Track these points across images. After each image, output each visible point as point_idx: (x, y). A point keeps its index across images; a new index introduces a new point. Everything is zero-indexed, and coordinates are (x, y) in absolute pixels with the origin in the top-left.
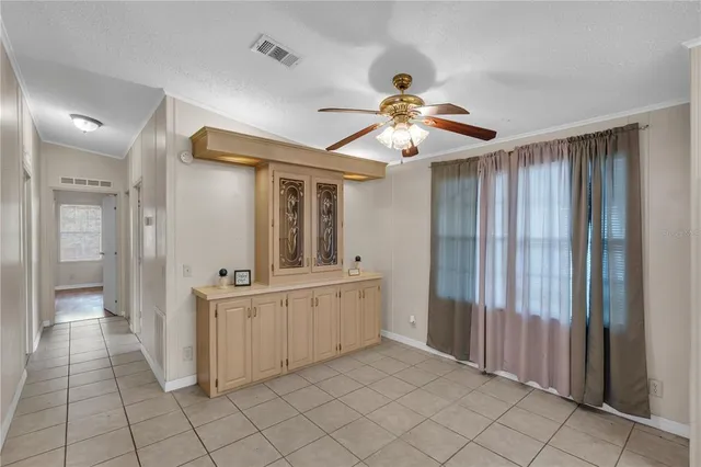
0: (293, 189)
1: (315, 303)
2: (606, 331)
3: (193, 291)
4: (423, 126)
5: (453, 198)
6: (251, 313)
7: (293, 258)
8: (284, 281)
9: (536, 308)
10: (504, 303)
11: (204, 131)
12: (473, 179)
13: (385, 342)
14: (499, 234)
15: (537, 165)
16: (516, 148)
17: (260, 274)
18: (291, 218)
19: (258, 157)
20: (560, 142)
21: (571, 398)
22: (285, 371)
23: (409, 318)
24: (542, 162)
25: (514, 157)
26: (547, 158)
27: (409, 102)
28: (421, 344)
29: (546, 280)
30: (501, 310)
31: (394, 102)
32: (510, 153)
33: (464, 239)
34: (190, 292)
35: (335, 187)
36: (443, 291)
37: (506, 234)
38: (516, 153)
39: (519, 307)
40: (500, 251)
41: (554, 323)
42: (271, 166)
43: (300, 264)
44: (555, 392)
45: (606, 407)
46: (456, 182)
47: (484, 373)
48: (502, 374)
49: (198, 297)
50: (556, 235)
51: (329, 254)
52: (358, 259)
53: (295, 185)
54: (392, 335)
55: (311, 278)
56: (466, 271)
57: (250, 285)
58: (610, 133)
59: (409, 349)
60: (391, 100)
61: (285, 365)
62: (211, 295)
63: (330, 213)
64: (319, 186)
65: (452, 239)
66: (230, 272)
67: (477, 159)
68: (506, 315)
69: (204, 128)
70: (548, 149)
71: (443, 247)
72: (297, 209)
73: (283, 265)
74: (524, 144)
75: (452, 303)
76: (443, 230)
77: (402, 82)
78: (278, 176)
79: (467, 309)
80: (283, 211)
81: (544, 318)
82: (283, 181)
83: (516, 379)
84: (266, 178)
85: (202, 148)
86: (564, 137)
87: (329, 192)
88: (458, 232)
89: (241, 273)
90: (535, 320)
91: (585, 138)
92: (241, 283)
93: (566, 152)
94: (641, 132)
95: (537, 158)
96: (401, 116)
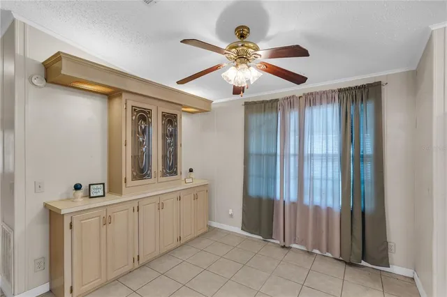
0: (142, 116)
1: (161, 206)
2: (363, 213)
3: (46, 206)
4: (257, 68)
5: (261, 126)
6: (107, 221)
7: (142, 172)
8: (134, 191)
9: (317, 200)
10: (297, 197)
11: (58, 57)
12: (274, 114)
13: (211, 231)
14: (292, 151)
15: (318, 107)
16: (304, 94)
17: (113, 185)
18: (141, 139)
20: (333, 91)
21: (341, 259)
22: (137, 265)
23: (229, 211)
24: (321, 104)
25: (302, 100)
26: (324, 101)
27: (249, 47)
28: (237, 229)
29: (324, 182)
30: (294, 203)
31: (238, 47)
32: (300, 97)
33: (268, 155)
34: (42, 206)
35: (175, 116)
36: (253, 192)
37: (297, 152)
38: (304, 98)
39: (307, 200)
40: (293, 163)
41: (329, 210)
42: (124, 96)
43: (148, 176)
44: (329, 255)
45: (363, 263)
46: (263, 116)
47: (284, 247)
48: (294, 246)
49: (50, 211)
50: (330, 152)
51: (171, 167)
52: (191, 171)
53: (144, 112)
54: (215, 224)
55: (157, 186)
57: (104, 196)
58: (363, 87)
59: (229, 233)
60: (234, 45)
61: (136, 260)
62: (65, 209)
63: (172, 136)
64: (164, 115)
65: (259, 155)
66: (85, 186)
67: (277, 100)
68: (297, 205)
69: (59, 53)
70: (325, 95)
73: (134, 178)
74: (310, 91)
75: (260, 199)
76: (253, 149)
77: (242, 33)
78: (130, 104)
79: (271, 203)
80: (135, 133)
81: (323, 206)
82: (134, 109)
83: (305, 249)
84: (117, 108)
86: (336, 88)
87: (171, 120)
88: (264, 150)
89: (95, 186)
90: (317, 208)
91: (349, 89)
92: (95, 195)
93: (337, 98)
94: (383, 87)
95: (318, 101)
96: (242, 58)
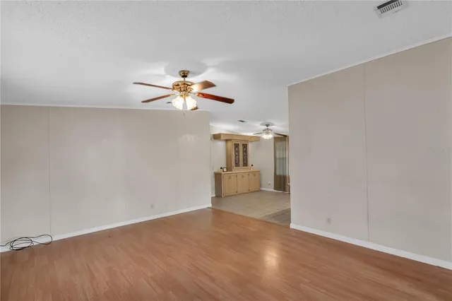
0: (237, 146)
1: (243, 177)
3: (214, 172)
5: (280, 147)
7: (237, 165)
8: (236, 170)
12: (285, 142)
17: (229, 168)
18: (236, 154)
19: (228, 139)
23: (268, 182)
28: (273, 190)
33: (283, 158)
36: (278, 173)
42: (232, 141)
43: (239, 166)
46: (281, 143)
51: (245, 164)
52: (252, 165)
54: (263, 189)
55: (240, 170)
56: (284, 168)
63: (245, 151)
64: (243, 145)
65: (280, 159)
66: (223, 168)
69: (220, 133)
71: (278, 161)
72: (238, 152)
73: (235, 166)
75: (280, 176)
76: (277, 156)
78: (233, 143)
79: (285, 178)
80: (235, 152)
82: (235, 144)
84: (230, 144)
85: (217, 137)
87: (245, 146)
89: (225, 168)
